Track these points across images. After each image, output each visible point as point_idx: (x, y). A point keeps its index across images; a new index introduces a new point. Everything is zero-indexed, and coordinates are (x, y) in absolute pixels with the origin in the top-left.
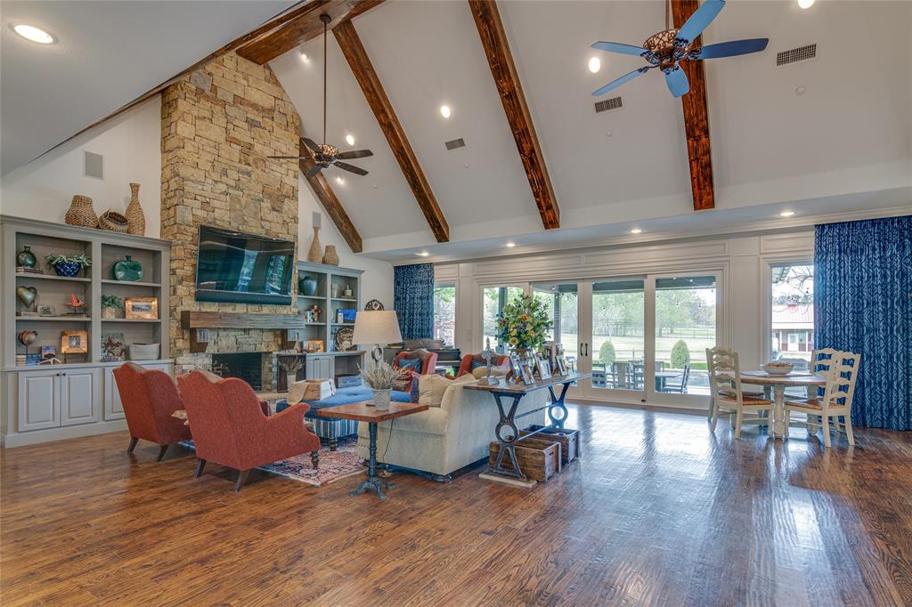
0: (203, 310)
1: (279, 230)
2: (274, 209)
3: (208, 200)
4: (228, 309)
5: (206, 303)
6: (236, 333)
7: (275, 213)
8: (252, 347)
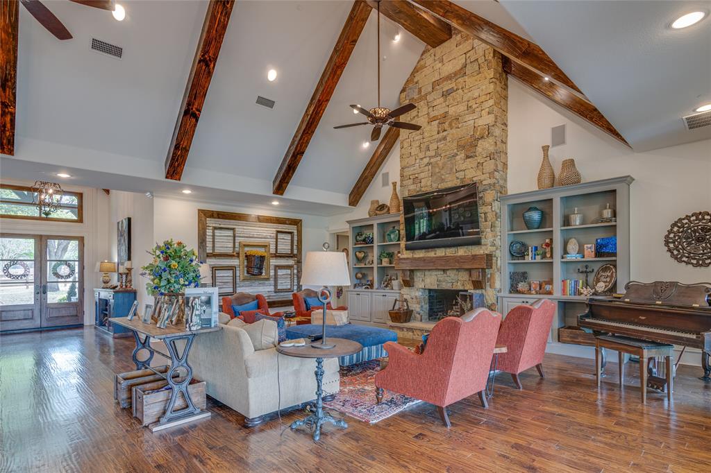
0: (415, 256)
1: (474, 174)
2: (468, 157)
3: (416, 175)
4: (431, 254)
5: (416, 251)
6: (437, 273)
7: (470, 160)
8: (450, 285)
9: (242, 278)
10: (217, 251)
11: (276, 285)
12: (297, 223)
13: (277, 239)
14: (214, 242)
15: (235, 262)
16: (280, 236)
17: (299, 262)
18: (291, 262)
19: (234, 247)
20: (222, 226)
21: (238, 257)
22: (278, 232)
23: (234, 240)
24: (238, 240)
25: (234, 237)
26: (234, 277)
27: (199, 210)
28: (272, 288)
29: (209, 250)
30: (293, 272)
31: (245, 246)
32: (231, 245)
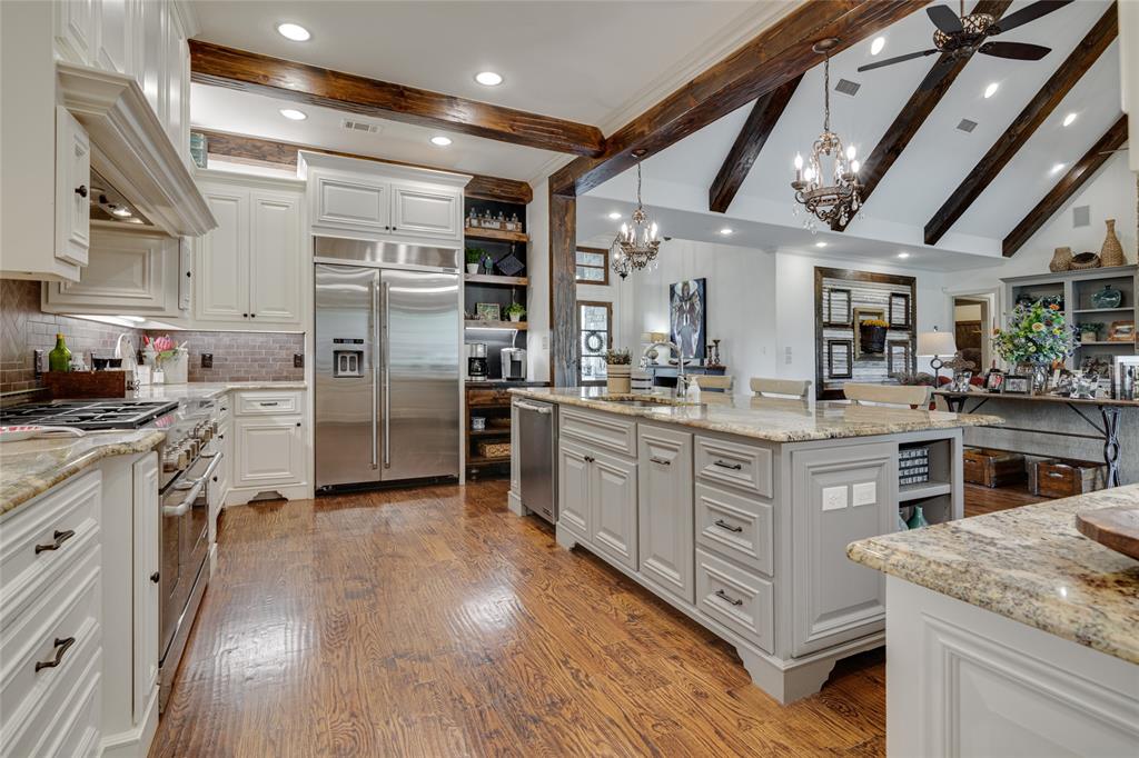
9: (858, 356)
10: (833, 320)
11: (890, 368)
12: (910, 281)
13: (890, 304)
14: (829, 308)
15: (847, 335)
16: (895, 300)
17: (914, 337)
18: (904, 336)
19: (849, 315)
20: (837, 287)
21: (853, 327)
22: (894, 295)
23: (849, 306)
24: (853, 305)
25: (849, 301)
26: (849, 354)
27: (816, 267)
28: (885, 371)
29: (826, 320)
30: (907, 349)
31: (861, 313)
32: (845, 312)
